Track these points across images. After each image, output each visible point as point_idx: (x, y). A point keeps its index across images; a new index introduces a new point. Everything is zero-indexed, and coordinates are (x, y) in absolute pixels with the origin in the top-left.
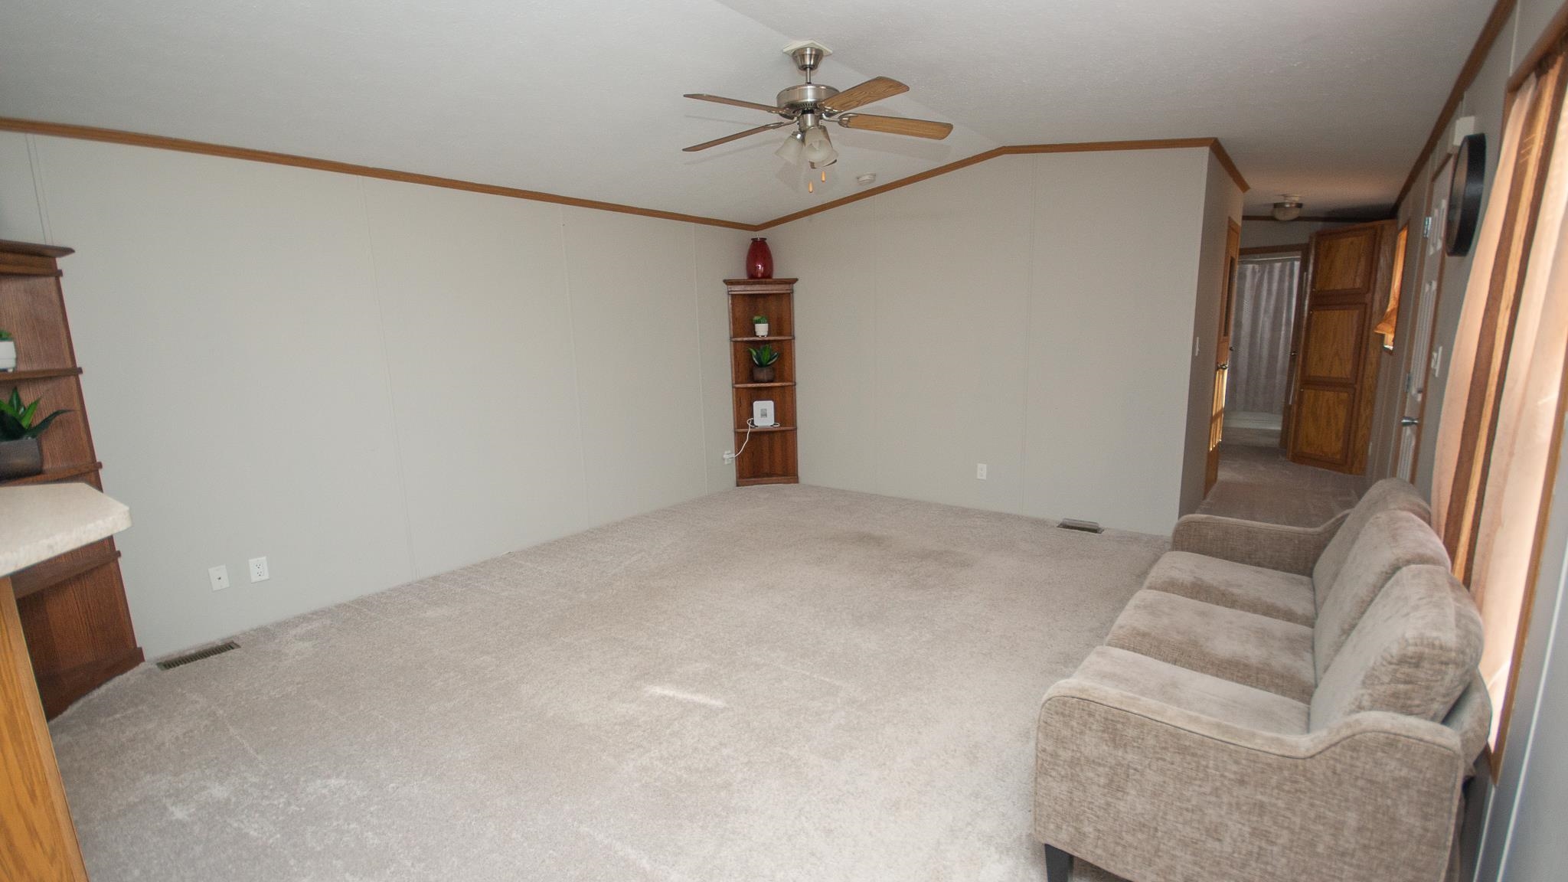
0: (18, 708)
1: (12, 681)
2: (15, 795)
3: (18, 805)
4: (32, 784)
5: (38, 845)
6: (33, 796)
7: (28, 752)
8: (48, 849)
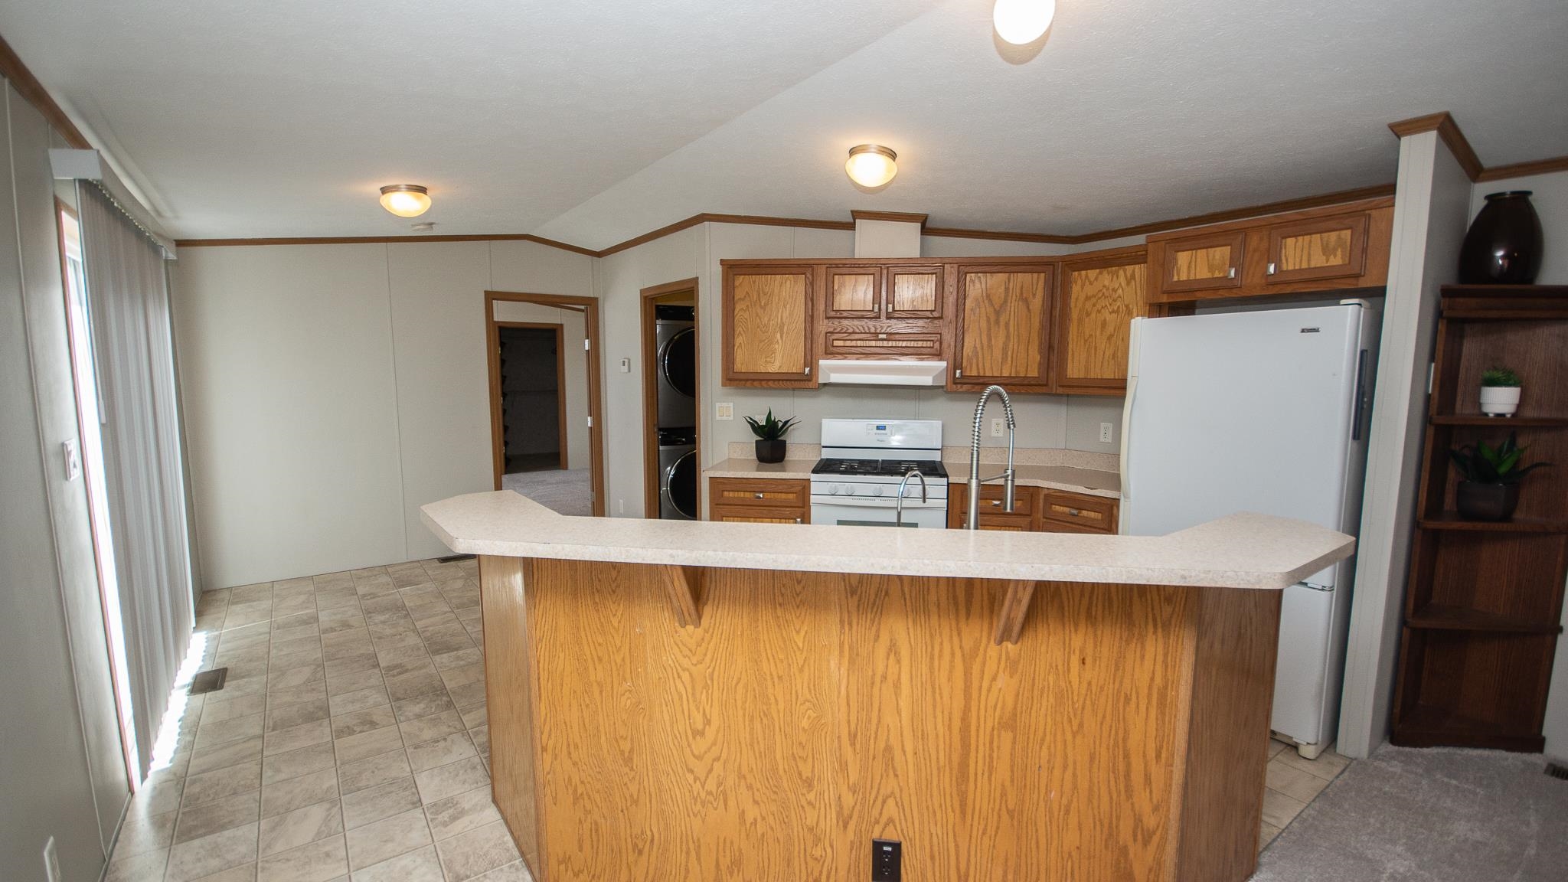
0: (1172, 687)
1: (1175, 667)
2: (1145, 745)
3: (1144, 753)
4: (1161, 747)
5: (1148, 791)
6: (1158, 756)
7: (1167, 722)
8: (1155, 801)
